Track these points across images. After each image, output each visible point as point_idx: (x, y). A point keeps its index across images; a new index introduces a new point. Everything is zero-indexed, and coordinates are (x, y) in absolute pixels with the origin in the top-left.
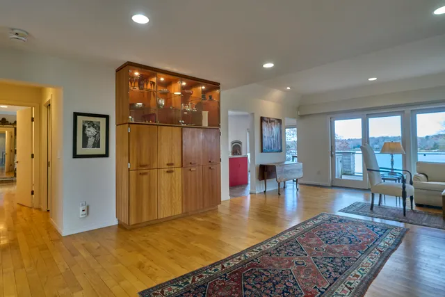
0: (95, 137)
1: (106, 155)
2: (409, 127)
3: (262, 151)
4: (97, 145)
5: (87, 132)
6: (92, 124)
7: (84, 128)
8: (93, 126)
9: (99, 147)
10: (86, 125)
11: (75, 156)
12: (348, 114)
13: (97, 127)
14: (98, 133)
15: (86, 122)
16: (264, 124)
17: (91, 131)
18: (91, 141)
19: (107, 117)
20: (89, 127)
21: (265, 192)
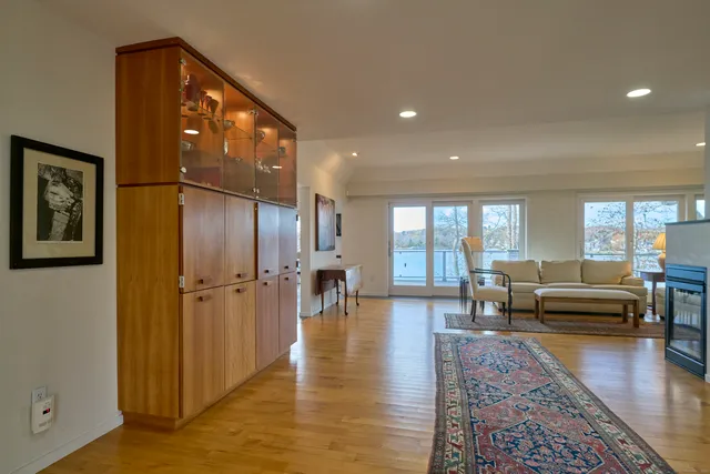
0: (69, 210)
1: (97, 259)
2: (475, 219)
3: (317, 249)
4: (74, 232)
5: (49, 197)
6: (63, 177)
7: (42, 184)
8: (65, 182)
9: (78, 237)
10: (48, 176)
11: (18, 261)
12: (410, 199)
13: (76, 187)
14: (78, 201)
15: (49, 168)
16: (320, 204)
17: (59, 195)
18: (60, 222)
19: (98, 162)
20: (55, 183)
21: (321, 312)
